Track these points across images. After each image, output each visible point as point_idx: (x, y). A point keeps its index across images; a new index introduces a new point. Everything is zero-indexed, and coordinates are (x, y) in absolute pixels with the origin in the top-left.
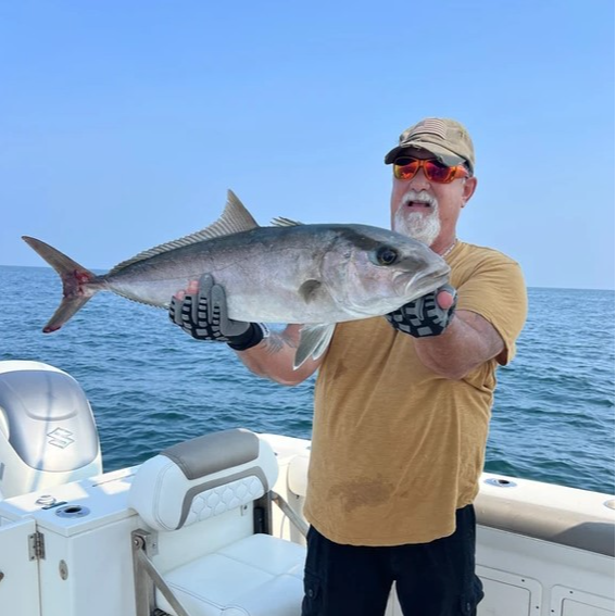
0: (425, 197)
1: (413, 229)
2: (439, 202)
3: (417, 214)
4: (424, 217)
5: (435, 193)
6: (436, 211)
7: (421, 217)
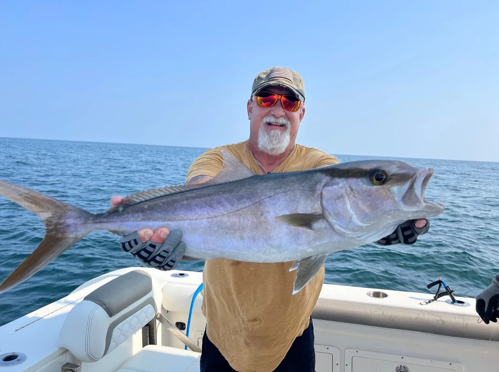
0: (282, 121)
1: (275, 142)
2: (291, 124)
3: (278, 132)
4: (281, 134)
5: (288, 118)
6: (289, 130)
7: (279, 134)
